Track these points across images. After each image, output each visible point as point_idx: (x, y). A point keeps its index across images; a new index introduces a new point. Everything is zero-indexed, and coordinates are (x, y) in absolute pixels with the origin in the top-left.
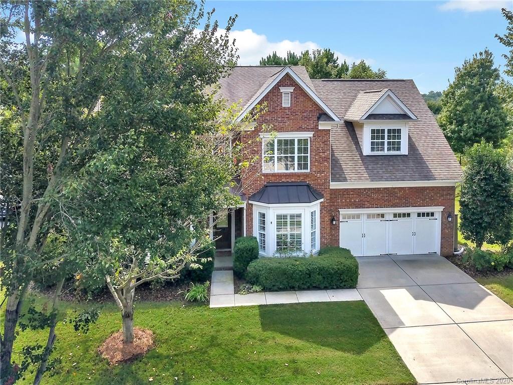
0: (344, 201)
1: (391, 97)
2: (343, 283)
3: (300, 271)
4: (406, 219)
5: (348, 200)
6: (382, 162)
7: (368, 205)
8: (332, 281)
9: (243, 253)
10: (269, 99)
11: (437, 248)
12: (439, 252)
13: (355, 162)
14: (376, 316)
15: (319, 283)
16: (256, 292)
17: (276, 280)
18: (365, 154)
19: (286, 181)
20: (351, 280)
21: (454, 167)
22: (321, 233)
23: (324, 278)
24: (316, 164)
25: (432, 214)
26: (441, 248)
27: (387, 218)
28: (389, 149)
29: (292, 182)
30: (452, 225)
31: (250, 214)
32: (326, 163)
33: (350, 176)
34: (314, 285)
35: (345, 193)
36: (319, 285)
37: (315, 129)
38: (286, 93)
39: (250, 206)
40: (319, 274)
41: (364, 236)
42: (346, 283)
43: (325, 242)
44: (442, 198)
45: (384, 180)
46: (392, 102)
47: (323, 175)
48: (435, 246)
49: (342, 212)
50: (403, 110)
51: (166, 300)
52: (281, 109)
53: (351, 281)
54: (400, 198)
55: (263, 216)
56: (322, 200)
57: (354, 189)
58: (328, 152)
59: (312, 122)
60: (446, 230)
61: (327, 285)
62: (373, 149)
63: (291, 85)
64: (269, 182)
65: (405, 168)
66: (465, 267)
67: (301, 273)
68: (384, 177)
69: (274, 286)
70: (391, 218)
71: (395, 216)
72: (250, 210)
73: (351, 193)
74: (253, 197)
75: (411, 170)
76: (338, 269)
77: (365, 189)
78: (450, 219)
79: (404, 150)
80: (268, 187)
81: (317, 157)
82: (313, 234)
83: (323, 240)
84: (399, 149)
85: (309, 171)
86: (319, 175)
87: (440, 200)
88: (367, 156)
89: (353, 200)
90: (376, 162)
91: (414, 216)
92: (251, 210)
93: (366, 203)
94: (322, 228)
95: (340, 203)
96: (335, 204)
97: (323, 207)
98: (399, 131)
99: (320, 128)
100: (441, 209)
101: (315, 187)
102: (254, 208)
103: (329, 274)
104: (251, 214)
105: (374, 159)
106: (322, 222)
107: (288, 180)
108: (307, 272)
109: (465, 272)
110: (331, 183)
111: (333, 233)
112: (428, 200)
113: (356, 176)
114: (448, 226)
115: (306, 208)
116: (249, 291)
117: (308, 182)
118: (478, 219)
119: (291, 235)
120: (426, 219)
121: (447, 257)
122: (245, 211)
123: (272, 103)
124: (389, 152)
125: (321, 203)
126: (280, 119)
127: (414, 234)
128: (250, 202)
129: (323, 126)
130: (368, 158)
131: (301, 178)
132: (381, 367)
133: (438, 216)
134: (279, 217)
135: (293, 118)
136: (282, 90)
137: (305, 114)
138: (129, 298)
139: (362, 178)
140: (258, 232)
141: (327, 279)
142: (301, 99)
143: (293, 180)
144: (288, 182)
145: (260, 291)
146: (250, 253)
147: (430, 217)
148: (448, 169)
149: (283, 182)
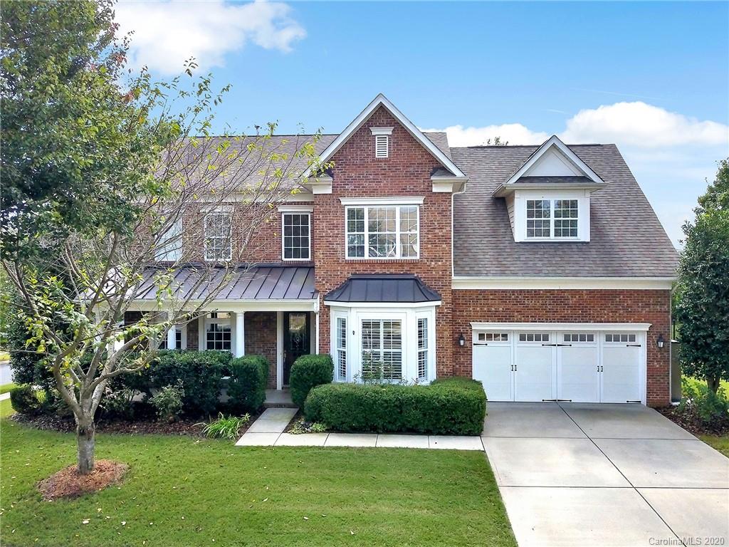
0: (478, 309)
1: (558, 150)
2: (457, 426)
3: (386, 401)
4: (586, 344)
5: (485, 309)
6: (544, 250)
7: (519, 317)
8: (438, 420)
9: (302, 374)
10: (355, 146)
11: (640, 394)
12: (644, 401)
13: (499, 251)
14: (494, 470)
15: (416, 422)
16: (317, 432)
17: (346, 413)
18: (517, 239)
19: (381, 272)
20: (471, 421)
21: (668, 259)
22: (438, 356)
23: (425, 415)
24: (429, 246)
25: (633, 338)
26: (648, 393)
27: (552, 339)
28: (557, 233)
29: (391, 274)
30: (666, 354)
31: (326, 323)
32: (444, 246)
33: (487, 269)
34: (408, 426)
35: (480, 297)
36: (417, 425)
37: (427, 192)
38: (382, 138)
39: (326, 310)
40: (416, 408)
41: (514, 368)
42: (462, 426)
43: (445, 370)
44: (647, 309)
45: (543, 275)
46: (560, 156)
47: (440, 263)
48: (638, 391)
49: (478, 327)
50: (580, 170)
51: (179, 434)
52: (373, 161)
53: (469, 423)
54: (573, 308)
55: (343, 323)
56: (439, 303)
57: (496, 291)
58: (448, 228)
59: (422, 181)
60: (656, 363)
61: (431, 428)
62: (530, 233)
63: (389, 124)
64: (356, 274)
65: (582, 259)
66: (684, 421)
67: (386, 405)
68: (543, 272)
69: (343, 423)
70: (561, 340)
71: (567, 338)
72: (325, 316)
73: (491, 297)
74: (330, 296)
75: (592, 262)
76: (448, 401)
77: (513, 291)
78: (661, 344)
79: (584, 234)
80: (353, 281)
81: (430, 236)
82: (421, 355)
83: (442, 367)
84: (574, 233)
85: (418, 257)
86: (433, 263)
87: (644, 312)
88: (520, 242)
89: (493, 309)
90: (534, 250)
91: (600, 340)
92: (328, 316)
93: (516, 314)
94: (439, 349)
95: (472, 313)
96: (465, 314)
97: (440, 314)
98: (574, 204)
99: (435, 190)
100: (645, 327)
101: (428, 283)
102: (332, 313)
103: (433, 409)
104: (328, 322)
105: (532, 246)
106: (439, 339)
107: (384, 271)
108: (397, 403)
109: (682, 426)
110: (453, 277)
111: (462, 360)
112: (621, 312)
113: (496, 269)
114: (659, 356)
115: (409, 311)
116: (304, 430)
117: (416, 275)
118: (704, 337)
119: (386, 354)
120: (621, 345)
121: (658, 409)
122: (317, 316)
123: (359, 153)
124: (557, 238)
125: (437, 307)
126: (371, 177)
127: (600, 369)
128: (326, 303)
129: (441, 186)
130: (523, 246)
131: (406, 268)
132: (466, 533)
133: (642, 340)
134: (366, 325)
135: (391, 174)
136: (375, 131)
137: (411, 169)
138: (88, 406)
139: (507, 272)
140: (336, 349)
141: (430, 416)
142: (405, 145)
143: (393, 271)
144: (385, 274)
145: (323, 432)
146: (312, 374)
147: (628, 343)
148: (655, 262)
149: (378, 274)
